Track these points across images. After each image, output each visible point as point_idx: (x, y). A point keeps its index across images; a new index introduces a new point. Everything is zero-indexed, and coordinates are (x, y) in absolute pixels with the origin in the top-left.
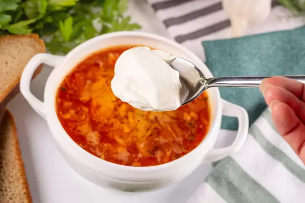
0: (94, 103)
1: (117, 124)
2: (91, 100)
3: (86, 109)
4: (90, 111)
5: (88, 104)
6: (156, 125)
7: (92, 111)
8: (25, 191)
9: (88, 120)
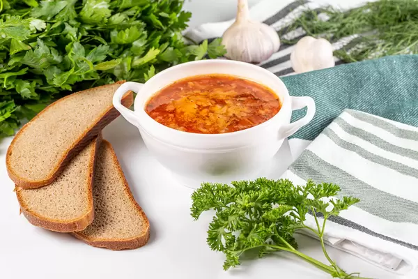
0: (179, 111)
1: (200, 121)
2: (175, 110)
3: (172, 115)
4: (175, 116)
5: (173, 112)
6: (234, 119)
7: (177, 116)
8: (125, 187)
9: (174, 120)
